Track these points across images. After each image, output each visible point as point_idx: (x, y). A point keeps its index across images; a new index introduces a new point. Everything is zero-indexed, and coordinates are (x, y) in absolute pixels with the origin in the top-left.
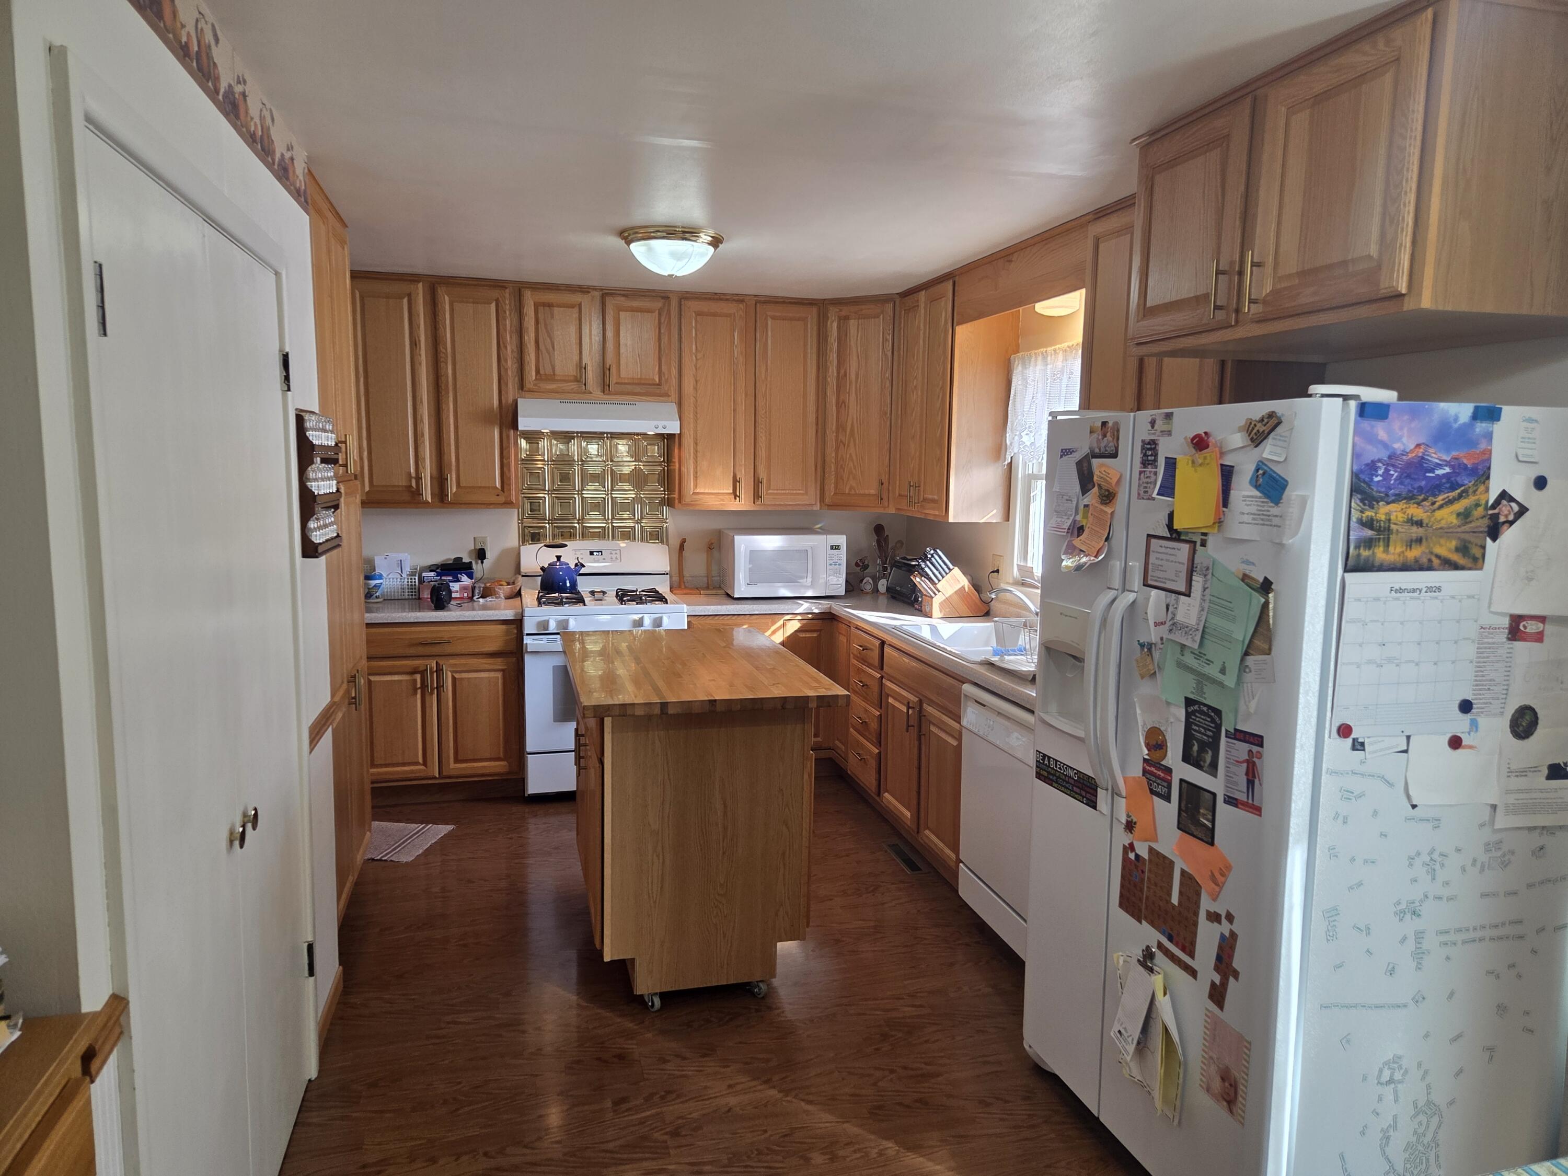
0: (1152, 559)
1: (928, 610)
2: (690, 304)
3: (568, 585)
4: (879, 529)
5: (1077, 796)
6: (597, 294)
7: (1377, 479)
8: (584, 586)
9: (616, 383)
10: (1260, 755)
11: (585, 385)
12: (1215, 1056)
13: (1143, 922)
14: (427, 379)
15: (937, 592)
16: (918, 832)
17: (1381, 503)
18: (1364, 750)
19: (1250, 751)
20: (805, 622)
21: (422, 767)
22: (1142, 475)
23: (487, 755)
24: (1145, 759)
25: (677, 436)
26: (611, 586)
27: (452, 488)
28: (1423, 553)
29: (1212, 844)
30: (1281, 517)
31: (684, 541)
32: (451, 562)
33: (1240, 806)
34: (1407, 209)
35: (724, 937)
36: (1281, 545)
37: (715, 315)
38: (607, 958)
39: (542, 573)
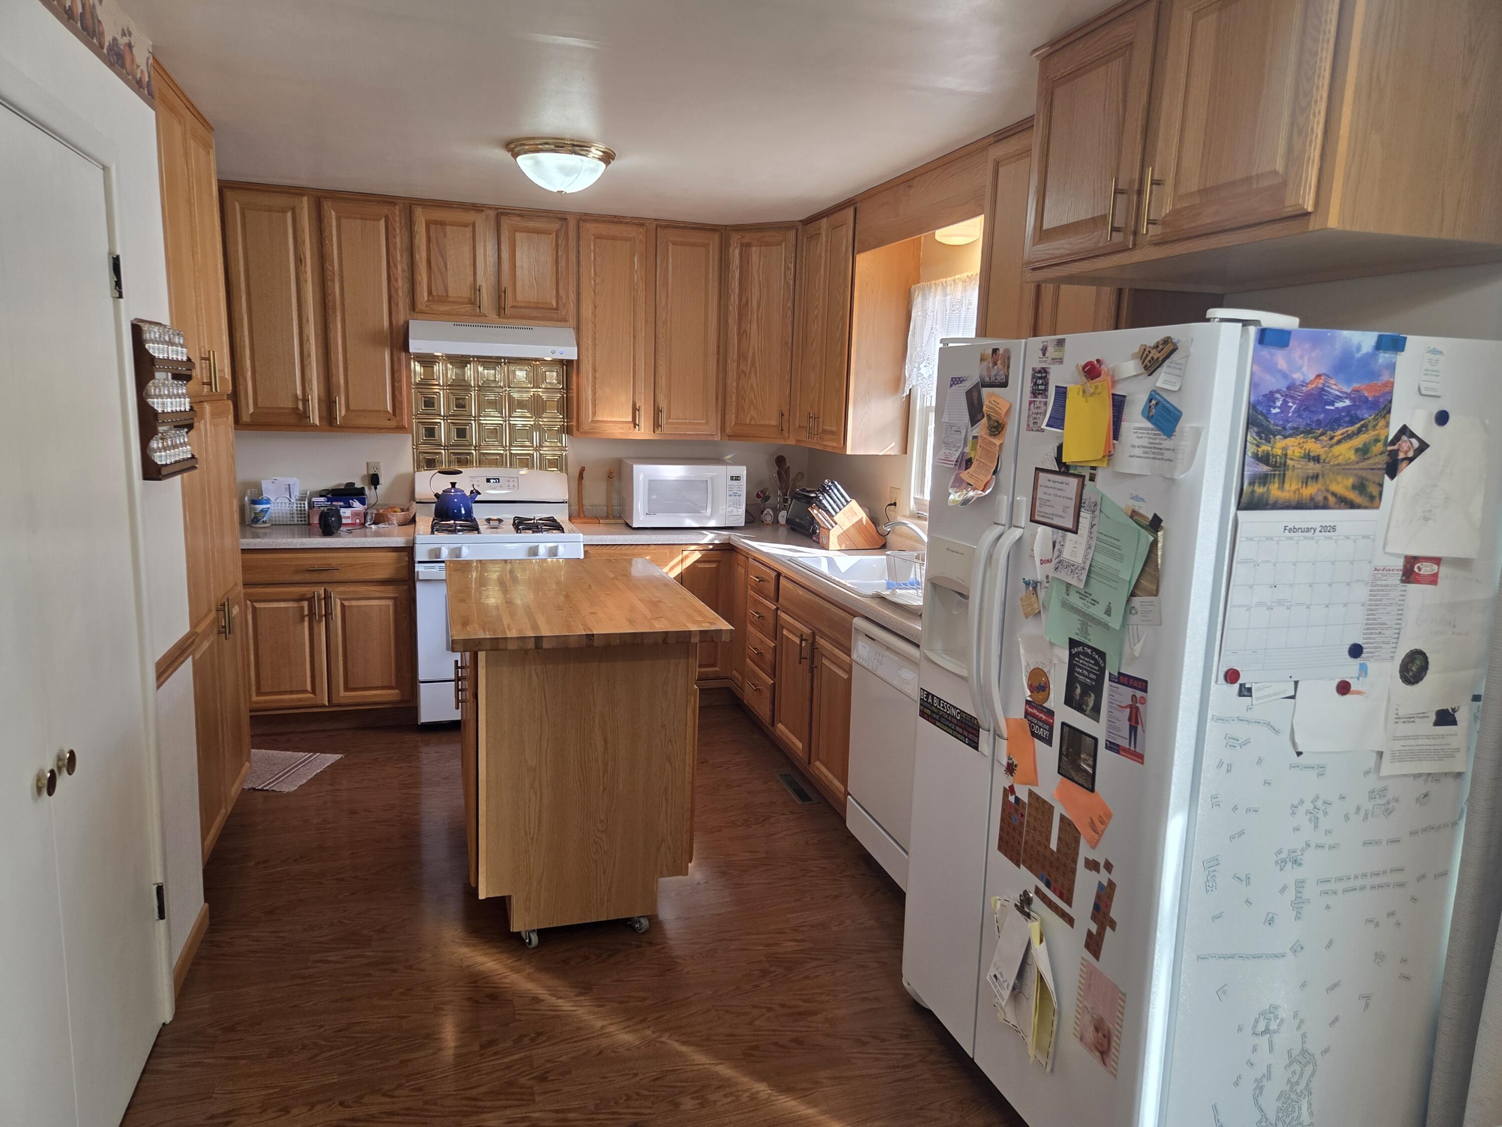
0: (1040, 495)
1: (825, 542)
2: (588, 226)
3: (463, 512)
4: (780, 461)
5: (959, 736)
6: (492, 213)
7: (1274, 411)
8: (480, 513)
9: (512, 307)
10: (1143, 701)
11: (480, 307)
12: (1088, 1005)
13: (1022, 866)
14: (313, 299)
15: (834, 524)
16: (809, 763)
17: (1278, 437)
18: (1251, 696)
19: (1134, 696)
20: (704, 552)
21: (311, 695)
22: (1032, 405)
23: (378, 683)
24: (1027, 702)
25: (575, 362)
26: (508, 514)
27: (341, 411)
28: (1319, 490)
29: (1092, 790)
30: (1173, 450)
31: (582, 470)
32: (343, 487)
33: (1121, 752)
34: (1316, 119)
35: (604, 873)
36: (1172, 480)
37: (614, 238)
38: (482, 896)
39: (436, 500)
